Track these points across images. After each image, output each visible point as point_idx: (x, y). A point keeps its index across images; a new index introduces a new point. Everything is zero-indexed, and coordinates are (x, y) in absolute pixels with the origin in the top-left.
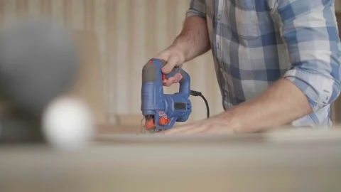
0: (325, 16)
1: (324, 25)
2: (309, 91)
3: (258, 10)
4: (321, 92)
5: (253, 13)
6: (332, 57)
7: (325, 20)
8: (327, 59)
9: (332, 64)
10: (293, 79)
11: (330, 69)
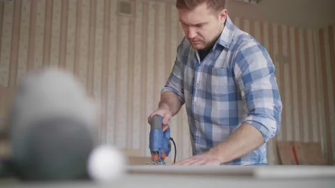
0: (271, 83)
1: (271, 88)
2: (262, 129)
3: (228, 76)
4: (270, 129)
5: (226, 78)
6: (275, 107)
7: (271, 85)
8: (272, 108)
9: (274, 112)
10: (250, 122)
11: (273, 114)
